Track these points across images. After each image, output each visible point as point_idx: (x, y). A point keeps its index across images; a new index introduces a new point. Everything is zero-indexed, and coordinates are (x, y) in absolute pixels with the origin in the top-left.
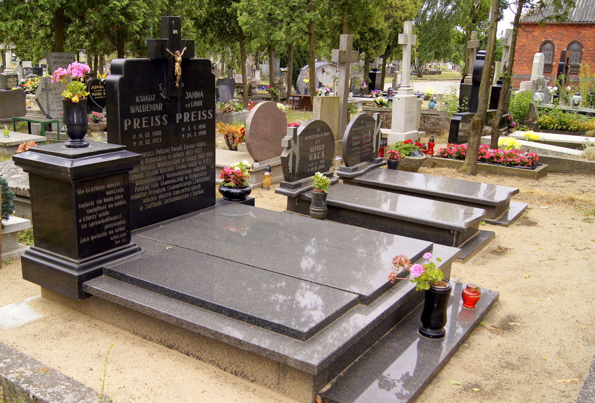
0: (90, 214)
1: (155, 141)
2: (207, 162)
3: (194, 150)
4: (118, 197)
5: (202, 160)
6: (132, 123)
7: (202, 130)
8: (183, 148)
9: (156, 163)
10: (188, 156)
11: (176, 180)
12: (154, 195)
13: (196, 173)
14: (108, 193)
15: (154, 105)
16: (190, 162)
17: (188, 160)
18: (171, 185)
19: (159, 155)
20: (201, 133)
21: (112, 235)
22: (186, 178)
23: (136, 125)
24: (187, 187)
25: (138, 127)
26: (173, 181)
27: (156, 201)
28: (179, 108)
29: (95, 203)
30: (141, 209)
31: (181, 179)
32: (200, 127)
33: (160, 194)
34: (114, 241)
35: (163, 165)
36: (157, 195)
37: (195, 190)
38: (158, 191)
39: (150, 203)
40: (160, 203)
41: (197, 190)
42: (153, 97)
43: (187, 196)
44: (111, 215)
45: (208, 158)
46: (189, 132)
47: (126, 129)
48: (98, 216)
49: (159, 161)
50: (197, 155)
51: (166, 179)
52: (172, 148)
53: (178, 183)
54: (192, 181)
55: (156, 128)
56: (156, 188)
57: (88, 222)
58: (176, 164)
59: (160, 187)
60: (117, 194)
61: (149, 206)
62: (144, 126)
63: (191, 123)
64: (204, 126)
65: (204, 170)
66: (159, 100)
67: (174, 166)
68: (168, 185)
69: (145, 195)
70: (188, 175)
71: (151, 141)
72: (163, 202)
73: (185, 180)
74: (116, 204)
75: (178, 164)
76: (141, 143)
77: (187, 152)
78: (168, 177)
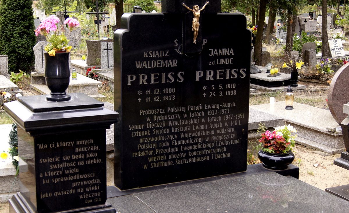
0: (54, 170)
1: (166, 98)
2: (236, 124)
3: (219, 110)
4: (91, 155)
5: (229, 121)
6: (138, 79)
7: (231, 89)
8: (204, 107)
9: (167, 121)
10: (211, 116)
11: (193, 141)
12: (163, 155)
13: (220, 134)
14: (77, 150)
15: (167, 61)
16: (213, 123)
17: (210, 120)
18: (186, 145)
19: (170, 113)
20: (228, 93)
21: (82, 194)
22: (207, 140)
23: (142, 81)
24: (208, 148)
25: (145, 83)
26: (189, 141)
27: (164, 161)
28: (200, 66)
29: (61, 159)
30: (146, 167)
31: (200, 140)
32: (228, 86)
33: (170, 153)
34: (84, 200)
35: (177, 123)
36: (167, 155)
37: (218, 153)
38: (168, 151)
39: (157, 162)
40: (170, 163)
41: (222, 153)
42: (165, 53)
43: (207, 158)
44: (81, 173)
45: (238, 120)
46: (213, 91)
47: (129, 84)
48: (64, 173)
49: (170, 120)
50: (223, 116)
51: (179, 139)
52: (189, 107)
53: (196, 144)
54: (215, 144)
55: (168, 85)
56: (166, 148)
57: (50, 178)
58: (193, 124)
59: (171, 146)
60: (90, 152)
61: (156, 166)
62: (152, 83)
63: (215, 82)
64: (234, 86)
65: (232, 133)
66: (173, 56)
67: (191, 125)
68: (182, 145)
69: (151, 153)
70: (209, 136)
71: (161, 98)
72: (174, 162)
73: (204, 142)
74: (88, 162)
75: (196, 124)
76: (148, 100)
77: (210, 113)
78: (182, 136)
